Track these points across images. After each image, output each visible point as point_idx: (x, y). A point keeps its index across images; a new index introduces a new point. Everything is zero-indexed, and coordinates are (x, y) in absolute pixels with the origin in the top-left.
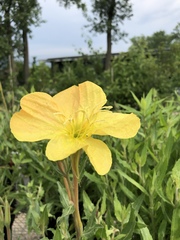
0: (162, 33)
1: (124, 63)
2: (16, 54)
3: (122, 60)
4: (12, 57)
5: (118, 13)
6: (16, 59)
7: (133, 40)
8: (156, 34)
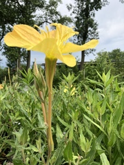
0: (118, 50)
1: (93, 67)
2: (22, 59)
3: (91, 65)
4: (20, 61)
5: (90, 36)
6: (22, 63)
7: (99, 54)
8: (115, 51)
